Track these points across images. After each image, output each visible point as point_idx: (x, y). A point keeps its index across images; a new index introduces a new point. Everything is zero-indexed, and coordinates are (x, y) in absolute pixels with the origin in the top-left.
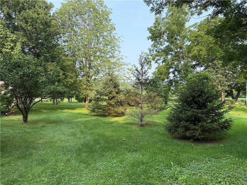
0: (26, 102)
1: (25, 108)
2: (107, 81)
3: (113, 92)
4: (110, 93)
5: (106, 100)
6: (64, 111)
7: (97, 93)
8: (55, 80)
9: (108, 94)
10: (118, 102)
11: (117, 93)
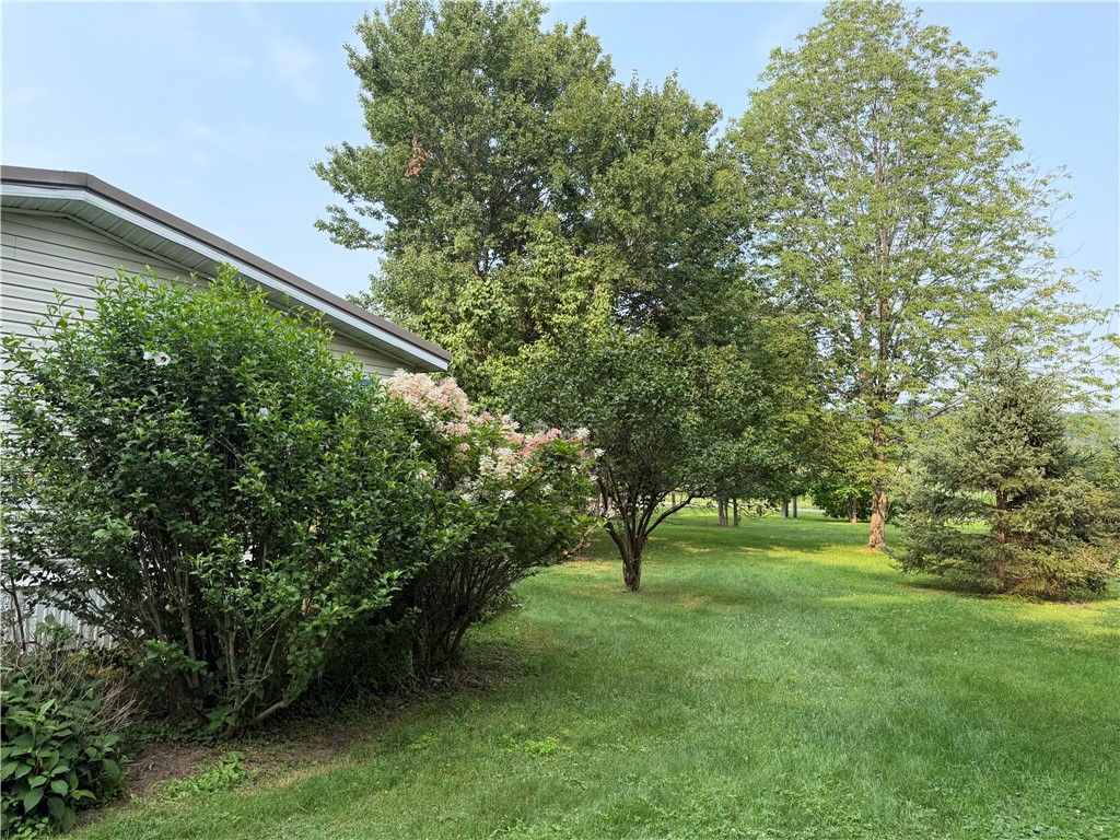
0: (635, 510)
1: (631, 533)
2: (987, 410)
3: (1025, 467)
4: (1009, 473)
5: (989, 510)
6: (771, 554)
7: (934, 471)
8: (740, 417)
9: (998, 475)
10: (1061, 520)
11: (1051, 472)
